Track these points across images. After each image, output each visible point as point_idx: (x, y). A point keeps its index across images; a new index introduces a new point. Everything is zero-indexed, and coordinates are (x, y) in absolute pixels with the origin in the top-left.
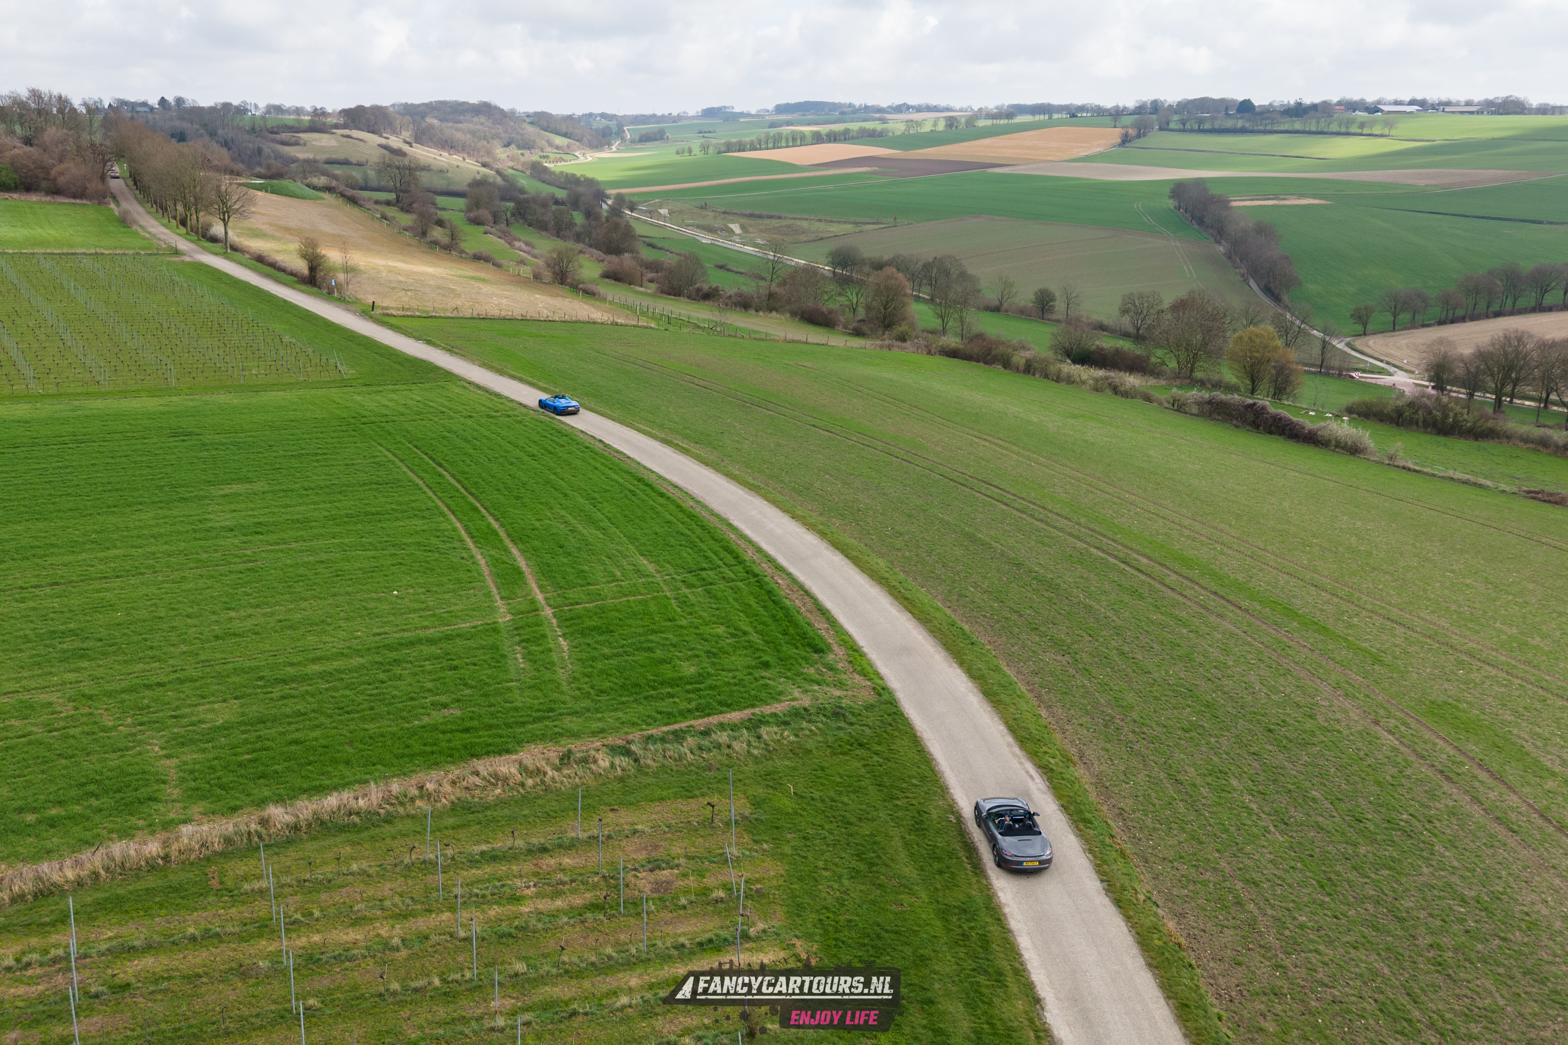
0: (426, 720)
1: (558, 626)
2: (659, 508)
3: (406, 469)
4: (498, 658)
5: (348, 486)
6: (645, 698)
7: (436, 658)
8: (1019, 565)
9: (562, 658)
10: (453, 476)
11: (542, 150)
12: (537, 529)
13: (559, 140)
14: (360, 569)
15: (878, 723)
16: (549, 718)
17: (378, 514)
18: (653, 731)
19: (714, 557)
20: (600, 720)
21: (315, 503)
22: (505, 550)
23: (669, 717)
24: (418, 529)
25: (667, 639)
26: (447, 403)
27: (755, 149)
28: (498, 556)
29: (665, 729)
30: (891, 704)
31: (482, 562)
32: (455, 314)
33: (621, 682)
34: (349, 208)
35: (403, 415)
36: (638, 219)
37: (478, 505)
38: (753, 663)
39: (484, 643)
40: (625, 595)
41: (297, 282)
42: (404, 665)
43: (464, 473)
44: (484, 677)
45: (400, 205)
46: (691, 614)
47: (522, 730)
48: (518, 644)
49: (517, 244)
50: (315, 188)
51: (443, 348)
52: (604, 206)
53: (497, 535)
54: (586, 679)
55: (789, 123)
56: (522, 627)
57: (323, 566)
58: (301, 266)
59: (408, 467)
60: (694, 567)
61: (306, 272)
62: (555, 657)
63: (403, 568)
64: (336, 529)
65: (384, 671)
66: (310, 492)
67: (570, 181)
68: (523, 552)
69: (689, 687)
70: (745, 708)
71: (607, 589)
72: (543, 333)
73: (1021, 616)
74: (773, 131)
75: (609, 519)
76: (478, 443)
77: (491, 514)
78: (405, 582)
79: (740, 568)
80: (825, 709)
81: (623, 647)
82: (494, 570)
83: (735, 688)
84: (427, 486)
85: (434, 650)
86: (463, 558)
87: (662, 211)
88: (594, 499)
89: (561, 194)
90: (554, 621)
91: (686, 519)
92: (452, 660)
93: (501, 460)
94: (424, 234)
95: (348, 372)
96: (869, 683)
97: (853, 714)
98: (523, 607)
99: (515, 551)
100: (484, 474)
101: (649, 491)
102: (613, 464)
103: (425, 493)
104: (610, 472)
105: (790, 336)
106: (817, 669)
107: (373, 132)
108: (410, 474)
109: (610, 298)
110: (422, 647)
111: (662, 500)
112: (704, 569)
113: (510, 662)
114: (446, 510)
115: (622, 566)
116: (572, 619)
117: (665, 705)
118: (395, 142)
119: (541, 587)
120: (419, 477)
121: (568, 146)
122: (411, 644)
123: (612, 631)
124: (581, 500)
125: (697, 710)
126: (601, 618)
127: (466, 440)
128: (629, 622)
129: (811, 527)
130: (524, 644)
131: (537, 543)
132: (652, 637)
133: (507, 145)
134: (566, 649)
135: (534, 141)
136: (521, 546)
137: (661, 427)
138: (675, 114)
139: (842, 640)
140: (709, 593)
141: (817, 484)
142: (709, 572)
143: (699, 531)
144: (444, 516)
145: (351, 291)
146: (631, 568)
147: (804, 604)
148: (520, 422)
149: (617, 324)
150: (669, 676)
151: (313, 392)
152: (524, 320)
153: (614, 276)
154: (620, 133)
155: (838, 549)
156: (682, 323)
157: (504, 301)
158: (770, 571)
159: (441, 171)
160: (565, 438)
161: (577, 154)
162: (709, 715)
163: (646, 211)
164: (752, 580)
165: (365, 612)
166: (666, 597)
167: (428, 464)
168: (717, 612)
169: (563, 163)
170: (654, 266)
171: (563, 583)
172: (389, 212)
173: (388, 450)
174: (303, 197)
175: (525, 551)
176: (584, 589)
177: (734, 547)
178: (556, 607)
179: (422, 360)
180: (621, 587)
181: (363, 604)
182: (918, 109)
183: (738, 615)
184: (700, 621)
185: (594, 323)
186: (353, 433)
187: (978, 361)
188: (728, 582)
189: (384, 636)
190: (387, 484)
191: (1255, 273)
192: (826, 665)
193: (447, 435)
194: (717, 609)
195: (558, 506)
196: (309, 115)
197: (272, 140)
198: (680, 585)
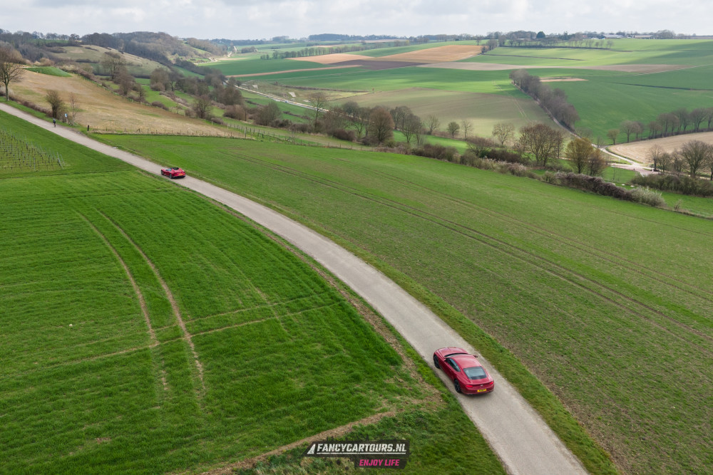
0: (80, 451)
1: (196, 350)
2: (266, 251)
3: (93, 228)
4: (146, 382)
5: (51, 241)
6: (266, 417)
7: (96, 385)
8: (508, 285)
9: (198, 381)
10: (125, 232)
11: (192, 56)
12: (181, 269)
13: (200, 52)
14: (47, 306)
15: (452, 429)
16: (186, 442)
17: (67, 261)
18: (275, 452)
19: (307, 286)
20: (229, 442)
21: (24, 254)
22: (157, 287)
23: (287, 436)
24: (95, 272)
25: (279, 358)
26: (126, 183)
27: (301, 56)
28: (152, 292)
29: (284, 448)
30: (458, 410)
31: (140, 297)
32: (138, 132)
33: (245, 401)
34: (85, 81)
35: (96, 191)
36: (242, 90)
37: (141, 252)
38: (347, 377)
39: (136, 368)
40: (246, 321)
41: (46, 116)
42: (68, 393)
43: (133, 229)
44: (133, 403)
45: (114, 80)
46: (295, 334)
47: (162, 458)
48: (163, 368)
49: (177, 99)
50: (67, 71)
51: (129, 151)
52: (224, 83)
53: (153, 275)
54: (218, 401)
55: (317, 44)
56: (167, 353)
57: (18, 304)
58: (49, 107)
59: (95, 226)
60: (294, 295)
61: (51, 110)
62: (192, 381)
63: (80, 304)
64: (35, 274)
65: (51, 400)
66: (22, 245)
67: (206, 71)
68: (171, 287)
69: (300, 404)
70: (347, 422)
71: (232, 315)
72: (190, 143)
73: (522, 324)
74: (309, 48)
75: (233, 260)
76: (144, 209)
77: (149, 259)
78: (79, 316)
79: (326, 295)
80: (409, 418)
81: (245, 367)
82: (148, 303)
83: (337, 403)
84: (107, 239)
85: (94, 377)
86: (125, 294)
87: (255, 86)
88: (223, 245)
89: (202, 77)
90: (192, 345)
91: (285, 259)
92: (109, 386)
93: (159, 220)
94: (125, 93)
95: (65, 165)
96: (437, 391)
97: (432, 422)
98: (167, 335)
99: (164, 287)
100: (146, 230)
101: (259, 239)
102: (234, 221)
103: (104, 244)
104: (232, 226)
105: (331, 145)
106: (396, 380)
107: (103, 46)
108: (96, 231)
109: (229, 125)
110: (85, 374)
111: (267, 245)
112: (301, 296)
113: (155, 386)
114: (117, 256)
115: (243, 296)
116: (206, 343)
117: (281, 423)
118: (114, 51)
119: (183, 316)
120: (101, 233)
121: (205, 55)
122: (77, 371)
123: (237, 353)
124: (213, 247)
125: (309, 426)
126: (228, 341)
127: (136, 207)
128: (249, 344)
129: (369, 262)
130: (168, 368)
131: (181, 280)
132: (267, 357)
133: (174, 54)
134: (201, 370)
135: (188, 52)
136: (170, 283)
137: (263, 196)
138: (259, 40)
139: (409, 353)
140: (307, 316)
141: (366, 231)
142: (305, 299)
143: (295, 267)
144: (116, 261)
145: (77, 119)
146: (249, 297)
147: (376, 323)
148: (173, 195)
149: (233, 138)
150: (283, 394)
151: (40, 178)
152: (179, 135)
153: (231, 116)
154: (232, 49)
155: (389, 277)
156: (271, 138)
157: (168, 126)
158: (347, 296)
159: (139, 66)
161: (210, 58)
162: (319, 431)
163: (246, 86)
164: (337, 304)
165: (44, 344)
166: (276, 321)
167: (108, 224)
168: (314, 332)
169: (202, 63)
170: (252, 111)
171: (199, 313)
172: (107, 83)
173: (83, 215)
174: (60, 76)
175: (172, 287)
176: (215, 316)
177: (320, 278)
178: (194, 334)
179: (114, 158)
180: (243, 314)
181: (45, 336)
182: (380, 38)
183: (330, 334)
184: (302, 340)
185: (220, 137)
186: (61, 204)
187: (434, 157)
188: (320, 306)
189: (56, 365)
190: (78, 238)
191: (556, 115)
192: (401, 376)
193: (124, 204)
194: (314, 329)
195: (197, 251)
196: (70, 38)
197: (48, 50)
198: (285, 310)
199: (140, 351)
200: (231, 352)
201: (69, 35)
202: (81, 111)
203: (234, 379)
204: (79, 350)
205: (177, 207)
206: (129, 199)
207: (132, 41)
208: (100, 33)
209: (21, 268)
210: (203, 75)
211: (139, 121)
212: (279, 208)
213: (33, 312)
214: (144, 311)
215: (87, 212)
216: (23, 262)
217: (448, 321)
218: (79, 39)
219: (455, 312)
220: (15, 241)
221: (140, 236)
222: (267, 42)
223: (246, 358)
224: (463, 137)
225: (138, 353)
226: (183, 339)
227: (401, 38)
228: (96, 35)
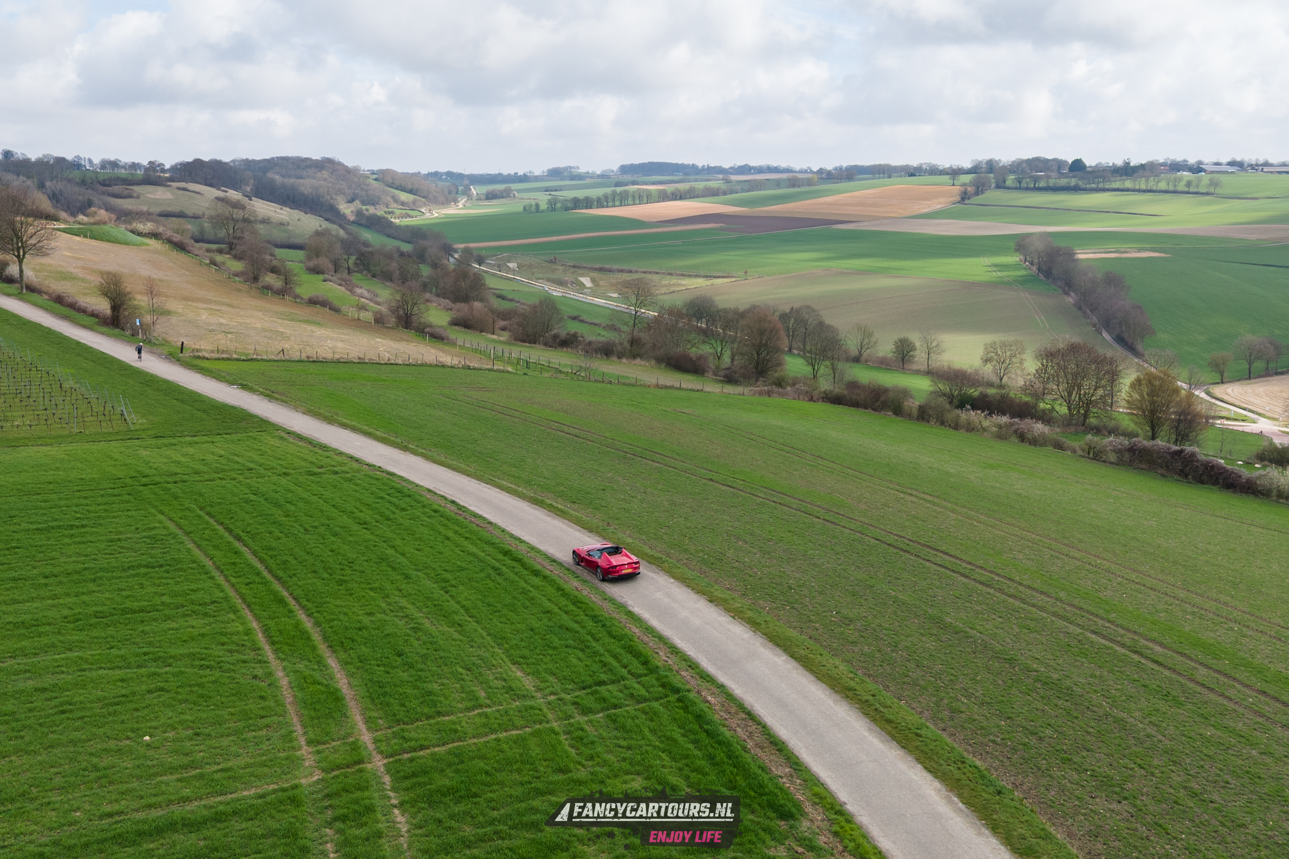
1: (394, 789)
2: (534, 593)
3: (191, 546)
4: (296, 852)
5: (106, 570)
9: (397, 850)
10: (255, 553)
12: (366, 628)
13: (404, 196)
14: (99, 700)
17: (142, 611)
19: (614, 663)
21: (55, 597)
22: (319, 662)
24: (195, 632)
26: (257, 458)
27: (603, 207)
28: (307, 673)
31: (284, 682)
32: (281, 355)
34: (175, 254)
35: (197, 473)
36: (486, 272)
37: (285, 594)
39: (275, 825)
40: (493, 731)
41: (98, 324)
43: (271, 549)
45: (234, 252)
46: (591, 758)
48: (329, 824)
49: (358, 291)
50: (140, 234)
51: (261, 394)
52: (451, 260)
53: (309, 638)
55: (633, 183)
56: (337, 794)
57: (43, 697)
58: (104, 307)
59: (195, 543)
60: (589, 681)
61: (108, 312)
63: (165, 697)
64: (76, 637)
66: (51, 580)
67: (416, 234)
68: (344, 663)
71: (467, 721)
72: (384, 377)
74: (619, 189)
75: (467, 610)
76: (292, 508)
77: (303, 607)
78: (163, 721)
79: (651, 680)
81: (492, 822)
82: (300, 695)
84: (218, 568)
85: (192, 842)
86: (255, 677)
87: (511, 265)
88: (447, 581)
89: (406, 248)
90: (387, 779)
91: (571, 607)
93: (322, 530)
94: (256, 279)
95: (136, 420)
98: (339, 758)
99: (332, 663)
100: (297, 550)
101: (519, 568)
102: (470, 532)
103: (212, 578)
104: (466, 543)
105: (661, 382)
106: (790, 849)
107: (211, 185)
108: (197, 552)
109: (460, 342)
110: (176, 837)
111: (536, 581)
112: (602, 683)
114: (238, 602)
115: (487, 682)
116: (414, 775)
118: (233, 195)
119: (368, 721)
120: (206, 554)
121: (414, 202)
122: (159, 831)
123: (476, 795)
124: (429, 584)
126: (457, 772)
127: (277, 505)
128: (500, 776)
129: (737, 614)
130: (339, 825)
131: (364, 650)
132: (536, 803)
133: (351, 201)
134: (404, 830)
135: (379, 197)
136: (343, 655)
137: (529, 483)
138: (521, 173)
139: (816, 795)
140: (614, 721)
141: (730, 554)
142: (610, 687)
143: (590, 624)
144: (235, 612)
145: (160, 330)
146: (499, 684)
147: (751, 735)
148: (350, 480)
149: (469, 368)
151: (87, 446)
152: (361, 362)
153: (464, 323)
154: (467, 192)
155: (778, 645)
156: (542, 368)
157: (339, 345)
158: (693, 682)
159: (282, 224)
160: (407, 499)
161: (423, 210)
163: (494, 265)
164: (673, 698)
165: (93, 775)
166: (553, 731)
167: (221, 537)
168: (628, 754)
169: (408, 219)
170: (505, 315)
171: (401, 715)
172: (219, 258)
173: (171, 519)
174: (126, 243)
175: (347, 663)
176: (432, 721)
177: (641, 647)
178: (391, 756)
179: (234, 408)
180: (486, 716)
181: (95, 760)
182: (760, 170)
183: (662, 759)
184: (605, 770)
185: (443, 366)
186: (127, 497)
187: (866, 408)
188: (639, 702)
189: (117, 818)
190: (161, 566)
191: (1107, 323)
192: (800, 840)
193: (253, 497)
194: (629, 748)
195: (397, 593)
196: (146, 169)
197: (104, 193)
198: (571, 709)
199: (284, 790)
200: (463, 793)
201: (145, 163)
202: (168, 313)
203: (469, 847)
204: (163, 787)
205: (358, 505)
206: (263, 489)
207: (269, 175)
208: (206, 159)
209: (49, 624)
210: (409, 242)
211: (282, 333)
212: (560, 506)
213: (71, 711)
214: (290, 709)
215: (180, 514)
216: (52, 613)
217: (894, 732)
218: (163, 171)
219: (908, 716)
220: (35, 571)
221: (285, 562)
222: (537, 179)
223: (493, 804)
224: (923, 368)
225: (280, 794)
226: (369, 766)
227: (801, 172)
228: (198, 163)
